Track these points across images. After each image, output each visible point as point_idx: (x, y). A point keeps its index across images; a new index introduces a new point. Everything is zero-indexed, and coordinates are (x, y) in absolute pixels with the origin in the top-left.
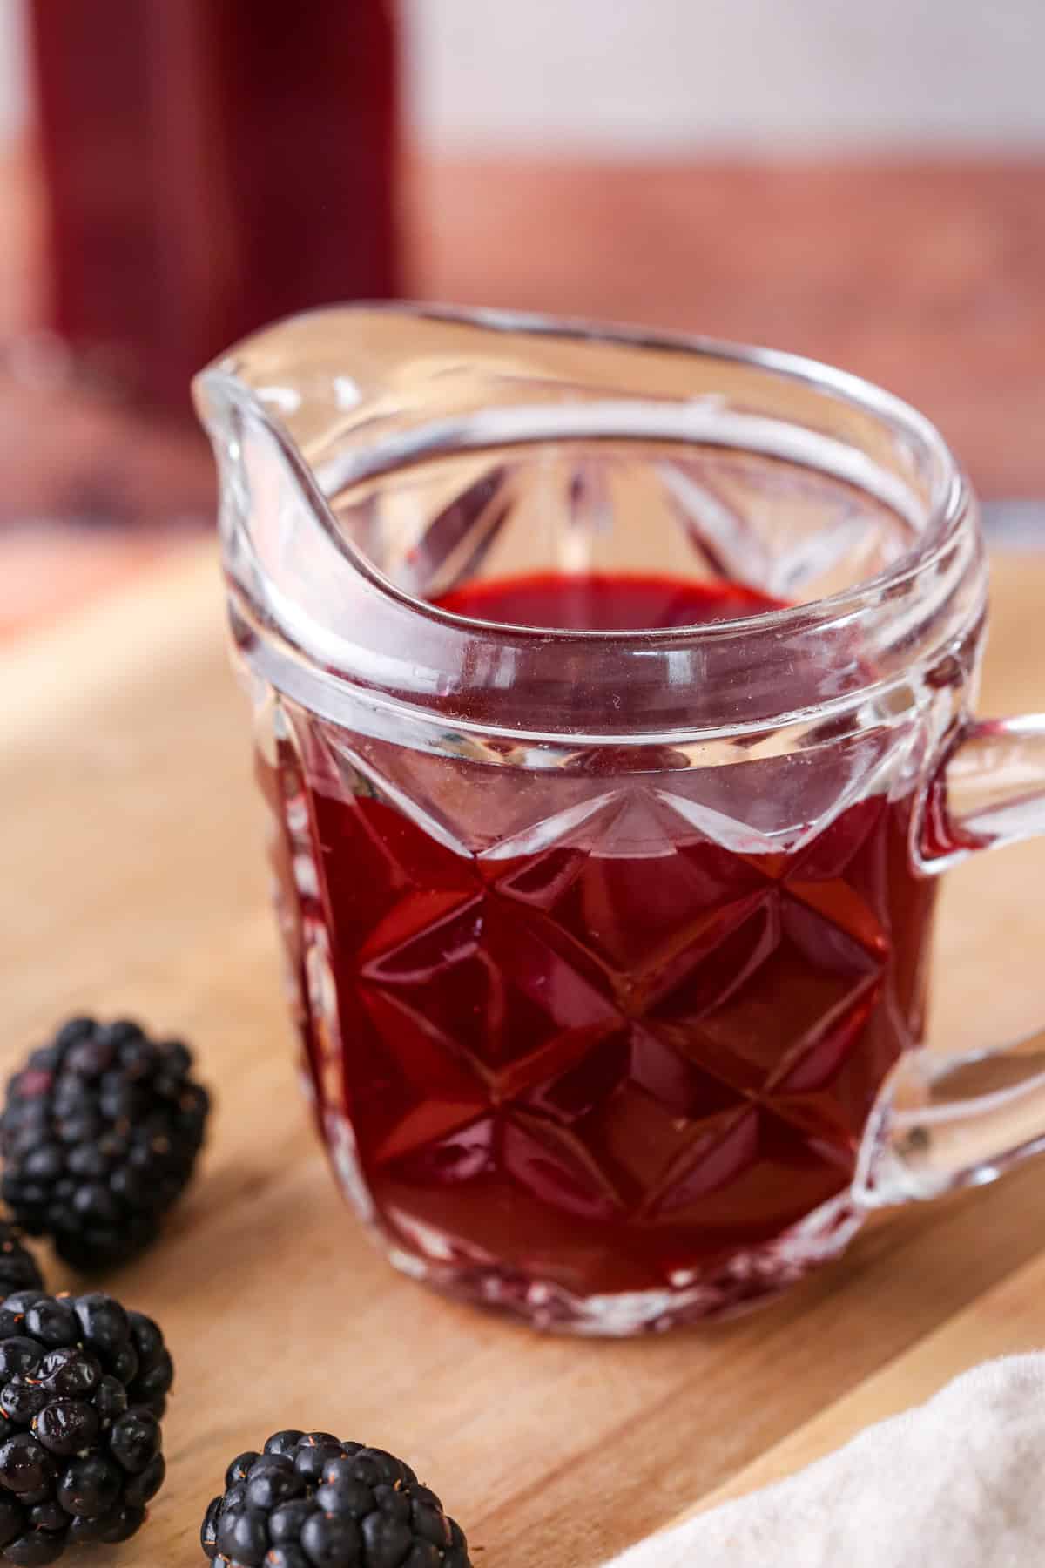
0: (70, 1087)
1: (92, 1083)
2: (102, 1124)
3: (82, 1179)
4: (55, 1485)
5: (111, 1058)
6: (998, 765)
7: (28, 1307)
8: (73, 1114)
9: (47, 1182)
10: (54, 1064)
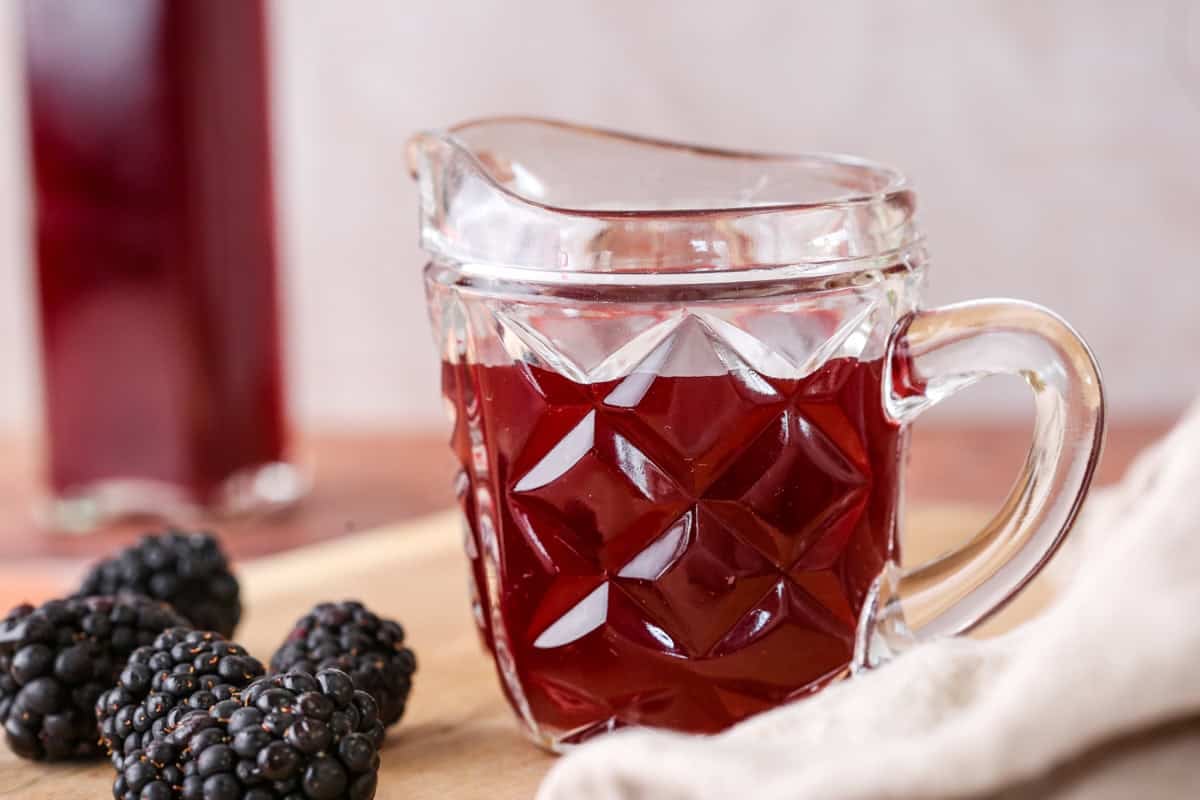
0: (318, 632)
1: (333, 630)
2: (339, 650)
4: (299, 778)
5: (347, 619)
10: (311, 623)
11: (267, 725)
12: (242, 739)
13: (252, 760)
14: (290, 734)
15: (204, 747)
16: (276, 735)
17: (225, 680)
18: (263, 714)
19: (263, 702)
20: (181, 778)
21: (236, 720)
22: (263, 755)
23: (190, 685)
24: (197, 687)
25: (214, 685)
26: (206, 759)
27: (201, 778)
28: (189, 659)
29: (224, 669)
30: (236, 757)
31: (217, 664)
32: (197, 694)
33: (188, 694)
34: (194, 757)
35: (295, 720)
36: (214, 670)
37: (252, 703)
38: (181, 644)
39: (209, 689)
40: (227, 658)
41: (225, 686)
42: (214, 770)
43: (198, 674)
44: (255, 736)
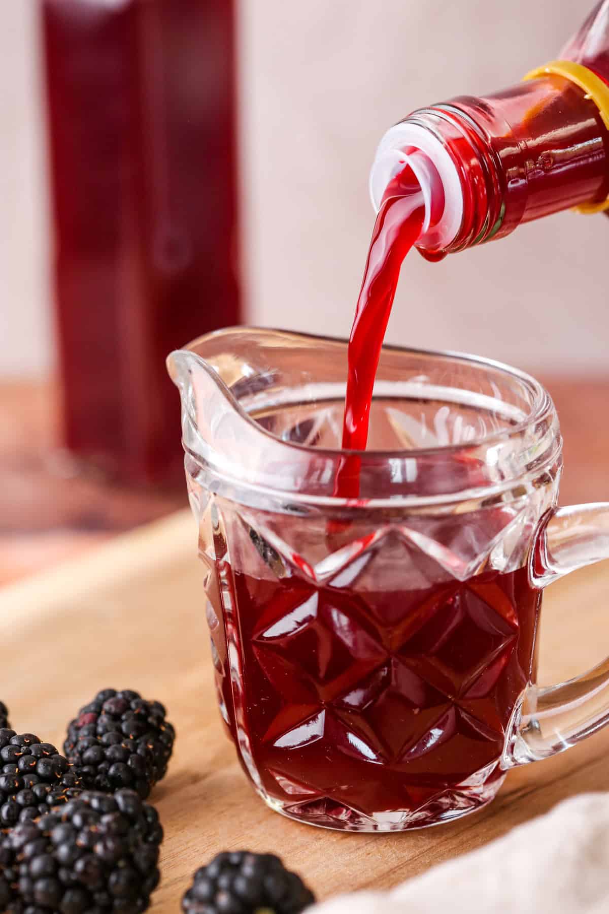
0: (104, 719)
1: (115, 717)
2: (121, 736)
3: (111, 761)
4: (106, 881)
5: (126, 707)
6: (569, 526)
7: (91, 797)
8: (106, 730)
9: (94, 763)
10: (97, 709)
11: (82, 840)
12: (63, 851)
13: (71, 866)
14: (99, 849)
15: (34, 855)
16: (88, 850)
17: (42, 779)
18: (77, 831)
19: (77, 820)
20: (17, 877)
21: (58, 834)
22: (80, 865)
23: (17, 785)
24: (22, 786)
25: (34, 785)
26: (37, 865)
27: (33, 879)
28: (15, 761)
29: (41, 769)
30: (57, 864)
31: (36, 767)
32: (22, 792)
33: (16, 791)
34: (28, 861)
35: (101, 837)
36: (34, 770)
37: (69, 819)
38: (8, 747)
39: (31, 787)
40: (42, 760)
41: (43, 785)
42: (43, 875)
43: (22, 773)
44: (73, 848)
